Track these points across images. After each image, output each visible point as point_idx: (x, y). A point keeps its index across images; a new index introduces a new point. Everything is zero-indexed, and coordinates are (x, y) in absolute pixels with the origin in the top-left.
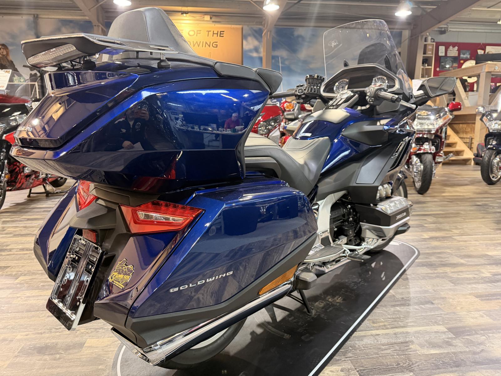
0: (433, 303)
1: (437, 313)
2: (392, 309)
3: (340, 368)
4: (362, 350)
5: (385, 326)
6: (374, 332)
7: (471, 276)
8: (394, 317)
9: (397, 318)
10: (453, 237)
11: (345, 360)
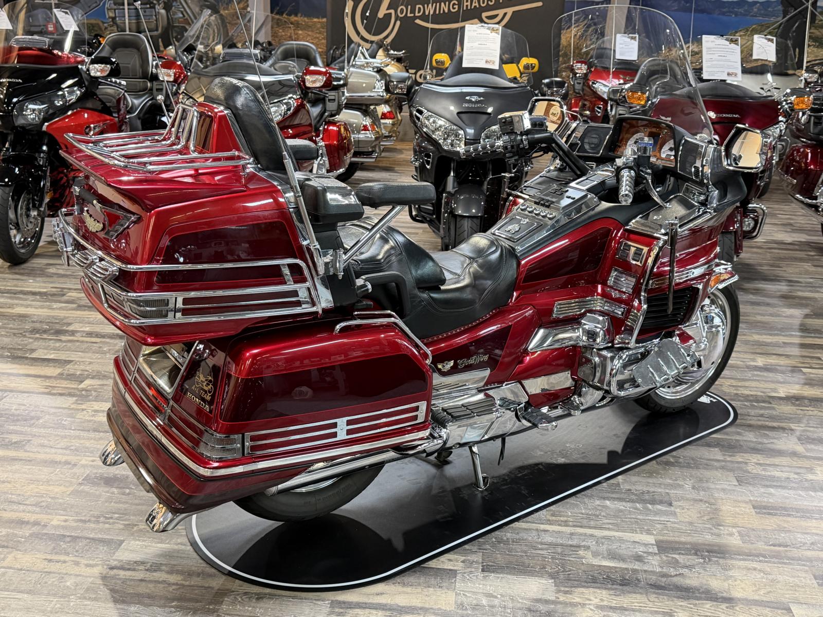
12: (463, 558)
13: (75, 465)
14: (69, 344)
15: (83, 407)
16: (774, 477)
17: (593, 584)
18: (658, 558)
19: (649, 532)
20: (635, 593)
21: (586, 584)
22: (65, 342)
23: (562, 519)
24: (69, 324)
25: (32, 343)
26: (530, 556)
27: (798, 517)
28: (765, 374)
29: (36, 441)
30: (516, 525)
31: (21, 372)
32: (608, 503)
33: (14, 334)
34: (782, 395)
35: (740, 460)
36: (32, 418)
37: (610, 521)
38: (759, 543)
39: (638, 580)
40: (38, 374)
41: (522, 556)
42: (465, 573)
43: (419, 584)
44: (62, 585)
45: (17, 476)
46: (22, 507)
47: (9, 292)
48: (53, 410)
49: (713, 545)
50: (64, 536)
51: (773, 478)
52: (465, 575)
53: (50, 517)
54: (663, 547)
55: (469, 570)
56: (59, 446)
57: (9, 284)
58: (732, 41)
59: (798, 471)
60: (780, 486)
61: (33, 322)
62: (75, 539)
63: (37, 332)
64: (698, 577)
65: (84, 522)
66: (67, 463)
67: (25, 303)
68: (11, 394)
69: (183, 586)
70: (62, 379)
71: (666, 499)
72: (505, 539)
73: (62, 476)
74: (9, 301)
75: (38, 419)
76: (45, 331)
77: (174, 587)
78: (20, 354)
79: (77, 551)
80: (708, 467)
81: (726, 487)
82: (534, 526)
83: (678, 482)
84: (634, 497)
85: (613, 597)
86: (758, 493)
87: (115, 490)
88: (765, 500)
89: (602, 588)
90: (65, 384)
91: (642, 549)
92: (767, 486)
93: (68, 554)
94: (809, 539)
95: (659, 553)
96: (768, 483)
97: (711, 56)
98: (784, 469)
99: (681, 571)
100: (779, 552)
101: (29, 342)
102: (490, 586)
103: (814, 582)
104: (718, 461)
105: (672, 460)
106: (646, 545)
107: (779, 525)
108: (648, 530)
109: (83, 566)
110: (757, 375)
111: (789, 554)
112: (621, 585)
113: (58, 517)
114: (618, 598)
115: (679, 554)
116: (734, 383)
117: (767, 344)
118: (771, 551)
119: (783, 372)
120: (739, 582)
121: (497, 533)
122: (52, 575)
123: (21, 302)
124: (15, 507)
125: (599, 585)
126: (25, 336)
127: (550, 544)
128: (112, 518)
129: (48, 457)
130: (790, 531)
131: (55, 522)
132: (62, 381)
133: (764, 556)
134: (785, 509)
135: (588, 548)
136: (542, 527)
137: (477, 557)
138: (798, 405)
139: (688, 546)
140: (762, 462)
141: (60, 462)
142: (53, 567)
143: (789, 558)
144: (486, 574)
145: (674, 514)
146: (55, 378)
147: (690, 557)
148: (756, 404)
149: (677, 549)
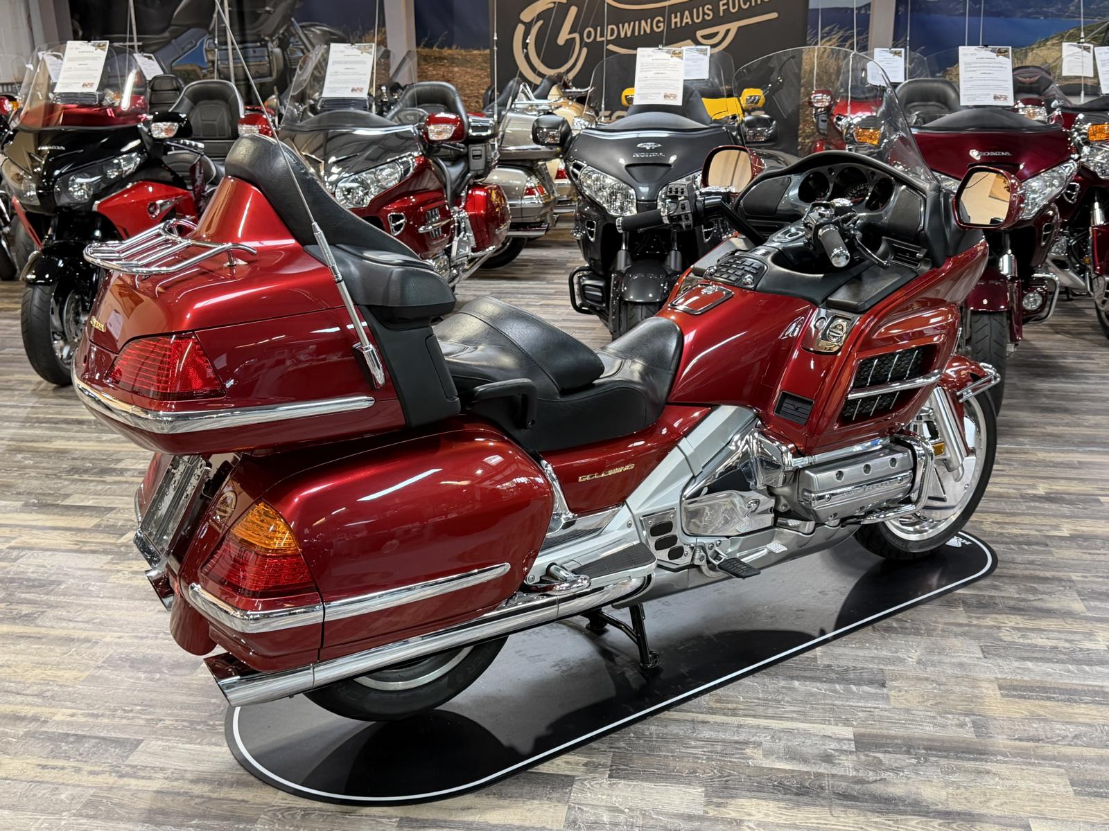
12: (585, 760)
13: (97, 643)
14: (115, 487)
15: (119, 567)
16: (1036, 646)
17: (757, 794)
18: (854, 757)
19: (847, 723)
20: (814, 805)
21: (748, 794)
22: (109, 483)
23: (730, 706)
24: (119, 461)
25: (67, 486)
26: (678, 757)
27: (1062, 700)
28: (1046, 505)
29: (51, 613)
30: (666, 714)
31: (49, 524)
32: (796, 683)
33: (47, 475)
34: (1066, 533)
35: (991, 623)
36: (52, 583)
37: (796, 709)
38: (1000, 737)
39: (822, 788)
40: (68, 526)
41: (666, 757)
42: (585, 780)
43: (521, 796)
44: (54, 798)
45: (20, 658)
46: (20, 698)
47: (49, 421)
48: (79, 573)
49: (933, 740)
50: (68, 735)
51: (1034, 648)
52: (585, 783)
53: (53, 710)
54: (864, 743)
55: (592, 775)
56: (79, 619)
57: (51, 411)
58: (1000, 52)
59: (1072, 637)
60: (1041, 658)
61: (74, 459)
62: (80, 738)
63: (76, 473)
64: (906, 784)
65: (97, 716)
66: (87, 640)
67: (66, 434)
68: (29, 553)
69: (210, 799)
70: (98, 531)
71: (879, 677)
72: (647, 733)
73: (78, 657)
74: (48, 433)
75: (59, 583)
76: (86, 471)
77: (198, 800)
78: (50, 500)
79: (80, 754)
80: (945, 633)
81: (965, 660)
82: (690, 716)
83: (898, 654)
84: (833, 676)
85: (783, 811)
86: (1009, 669)
87: (142, 675)
88: (1019, 677)
89: (770, 799)
90: (100, 538)
91: (834, 745)
92: (1024, 659)
93: (68, 758)
94: (1072, 730)
95: (857, 750)
96: (1027, 654)
97: (971, 74)
98: (1051, 635)
99: (884, 775)
100: (1026, 749)
101: (65, 485)
102: (617, 797)
103: (1070, 789)
104: (960, 625)
105: (895, 625)
106: (840, 740)
107: (1032, 713)
108: (847, 720)
109: (85, 773)
110: (1035, 508)
111: (1039, 751)
112: (797, 794)
113: (64, 710)
114: (791, 813)
115: (885, 752)
116: (999, 518)
117: (1056, 465)
118: (1016, 748)
119: (1071, 503)
120: (962, 790)
121: (638, 725)
122: (43, 785)
123: (63, 434)
124: (11, 698)
125: (765, 795)
126: (60, 478)
127: (708, 740)
128: (131, 711)
129: (63, 633)
130: (1046, 720)
131: (58, 718)
132: (98, 535)
133: (1005, 755)
134: (1044, 689)
135: (760, 744)
136: (701, 717)
137: (606, 759)
138: (1087, 548)
139: (899, 742)
140: (1021, 626)
141: (78, 640)
142: (48, 775)
143: (1037, 757)
144: (614, 781)
145: (886, 698)
146: (89, 530)
147: (899, 756)
148: (1026, 547)
149: (882, 745)
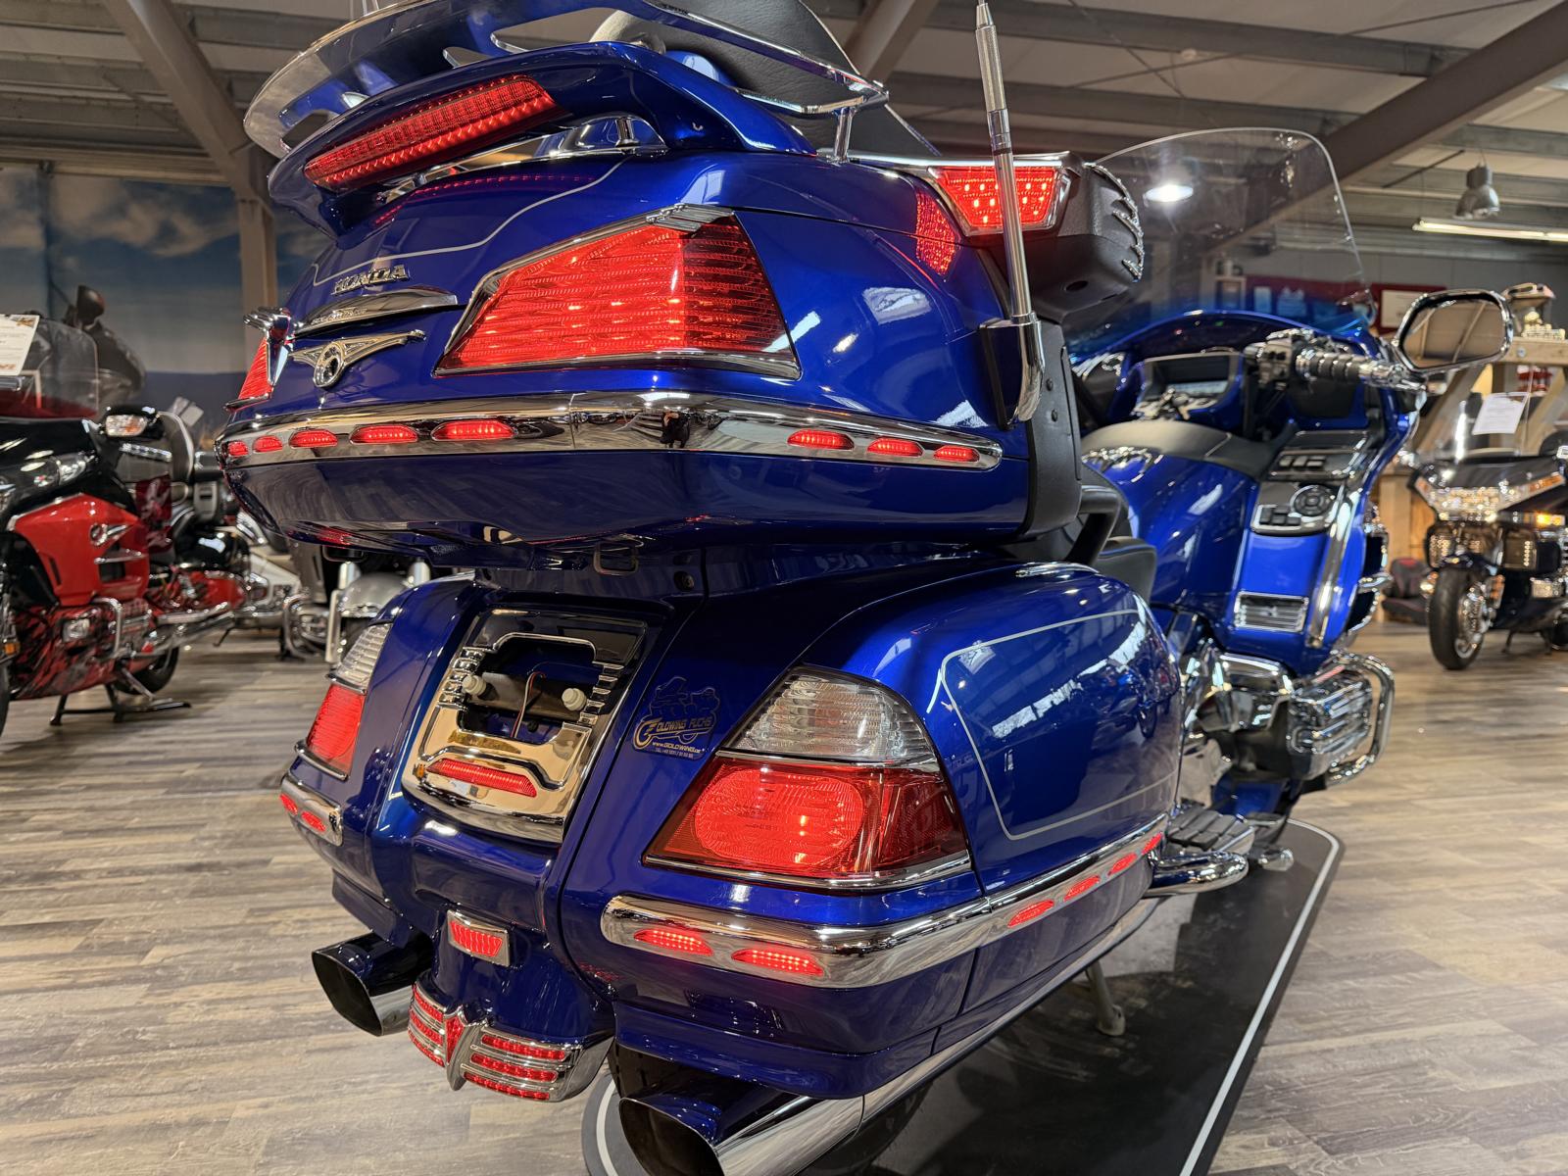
0: (1437, 967)
1: (1461, 990)
2: (1336, 986)
3: (1264, 1137)
4: (1302, 1090)
5: (1336, 1027)
6: (1316, 1045)
7: (1508, 896)
8: (1350, 1004)
9: (1360, 1006)
10: (1416, 803)
11: (1269, 1118)
